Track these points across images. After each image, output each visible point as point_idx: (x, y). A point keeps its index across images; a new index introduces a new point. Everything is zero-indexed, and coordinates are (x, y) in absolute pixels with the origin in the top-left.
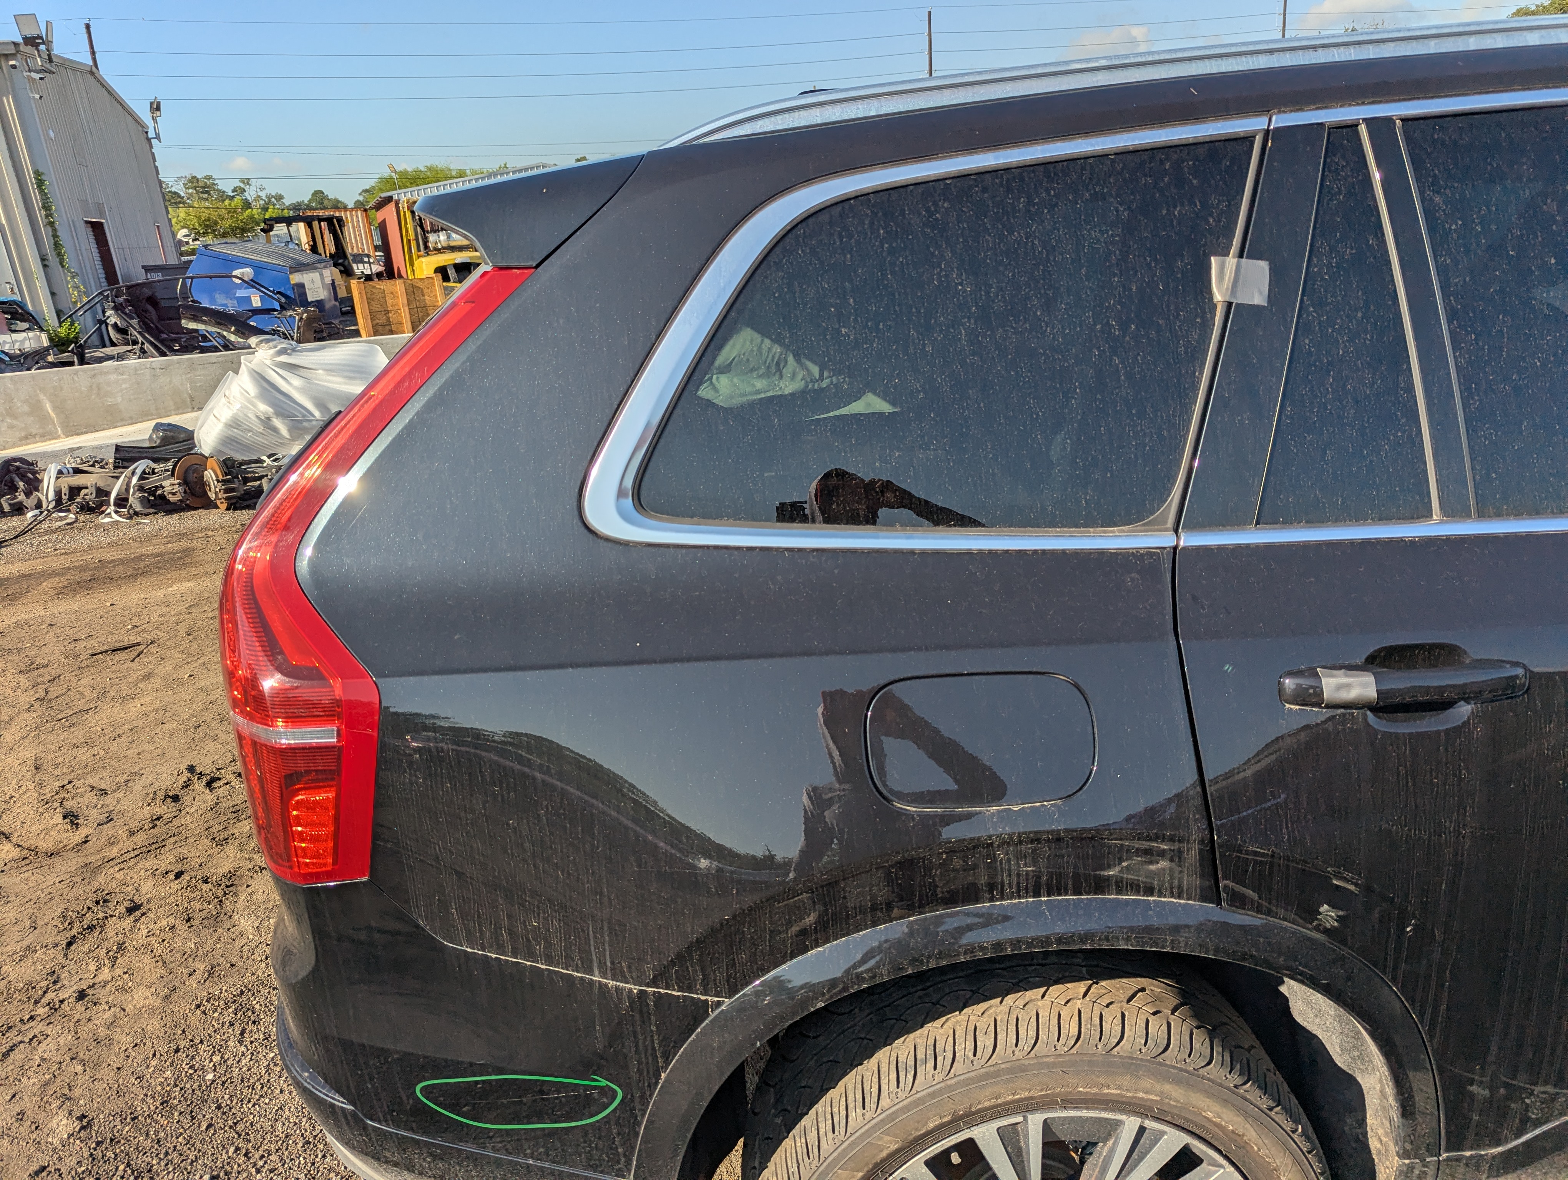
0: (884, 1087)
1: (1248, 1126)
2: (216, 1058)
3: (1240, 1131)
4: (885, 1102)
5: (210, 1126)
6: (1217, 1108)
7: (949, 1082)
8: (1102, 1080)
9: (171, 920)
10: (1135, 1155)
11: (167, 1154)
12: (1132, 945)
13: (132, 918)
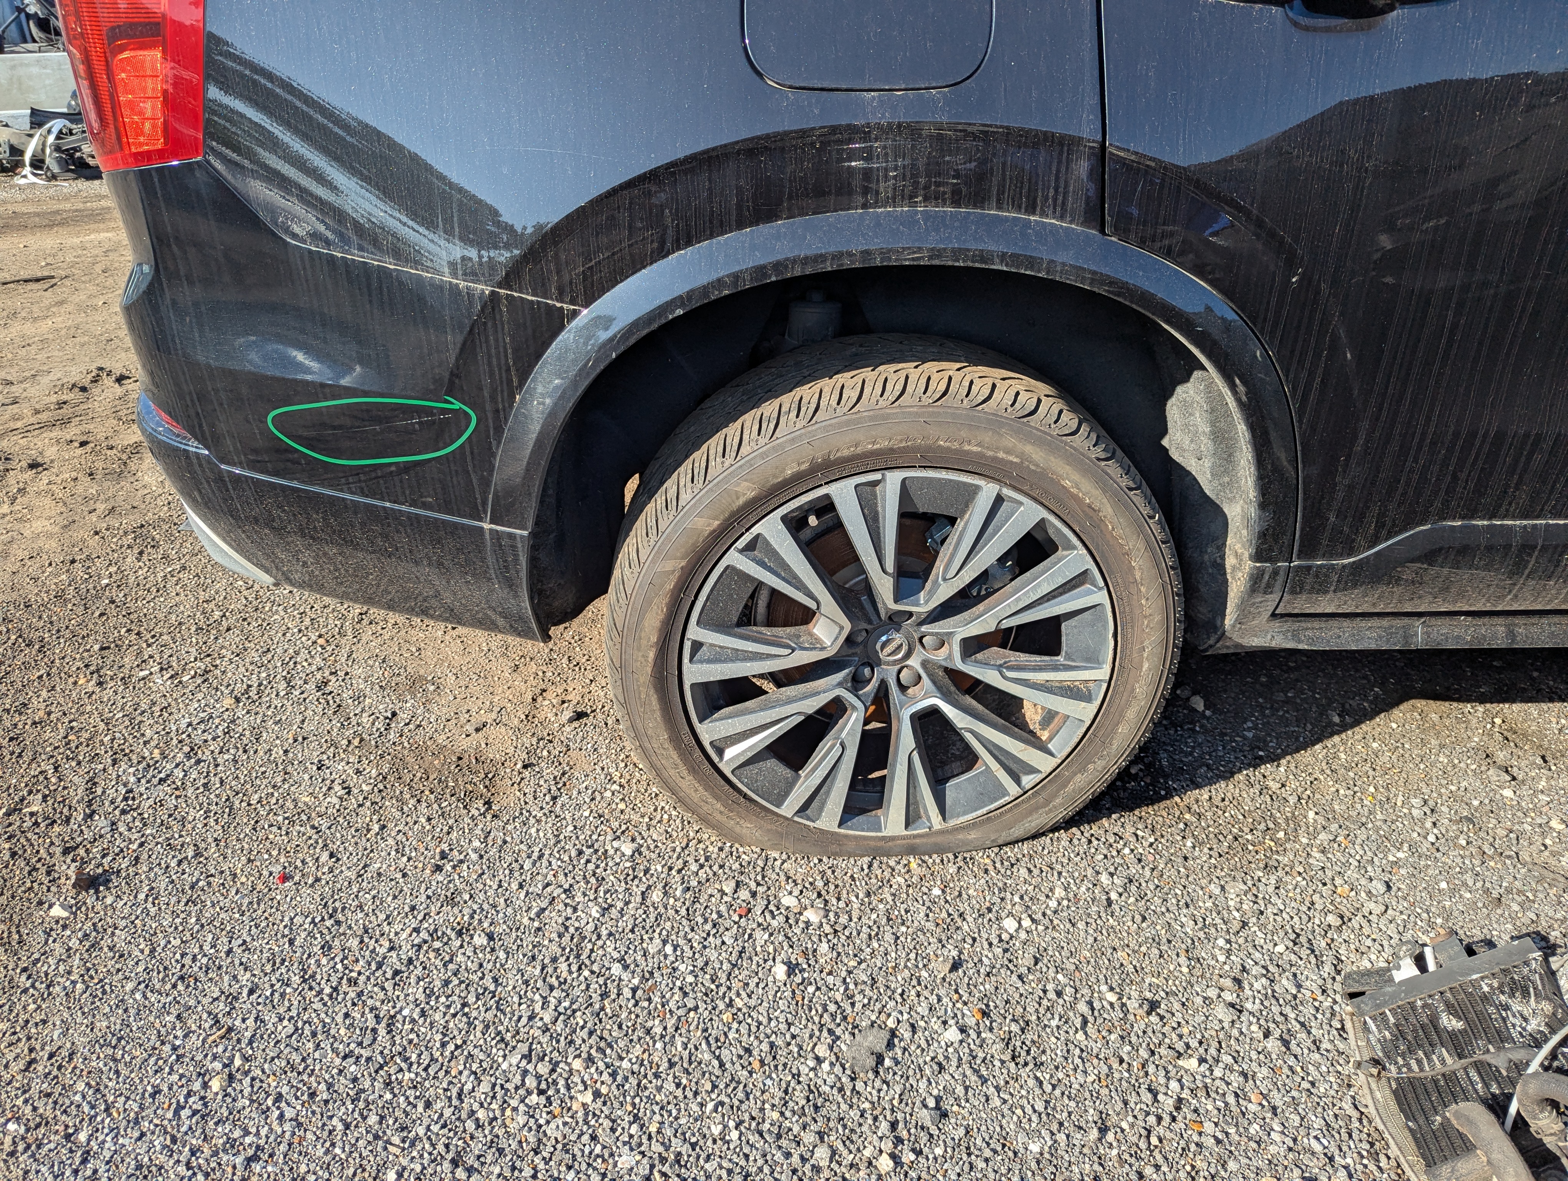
0: (746, 437)
1: (1105, 500)
2: (113, 569)
3: (1097, 506)
4: (745, 450)
5: (101, 615)
6: (1076, 477)
7: (810, 429)
8: (963, 434)
9: (74, 475)
10: (990, 529)
11: (58, 631)
12: (1007, 265)
13: (34, 471)
